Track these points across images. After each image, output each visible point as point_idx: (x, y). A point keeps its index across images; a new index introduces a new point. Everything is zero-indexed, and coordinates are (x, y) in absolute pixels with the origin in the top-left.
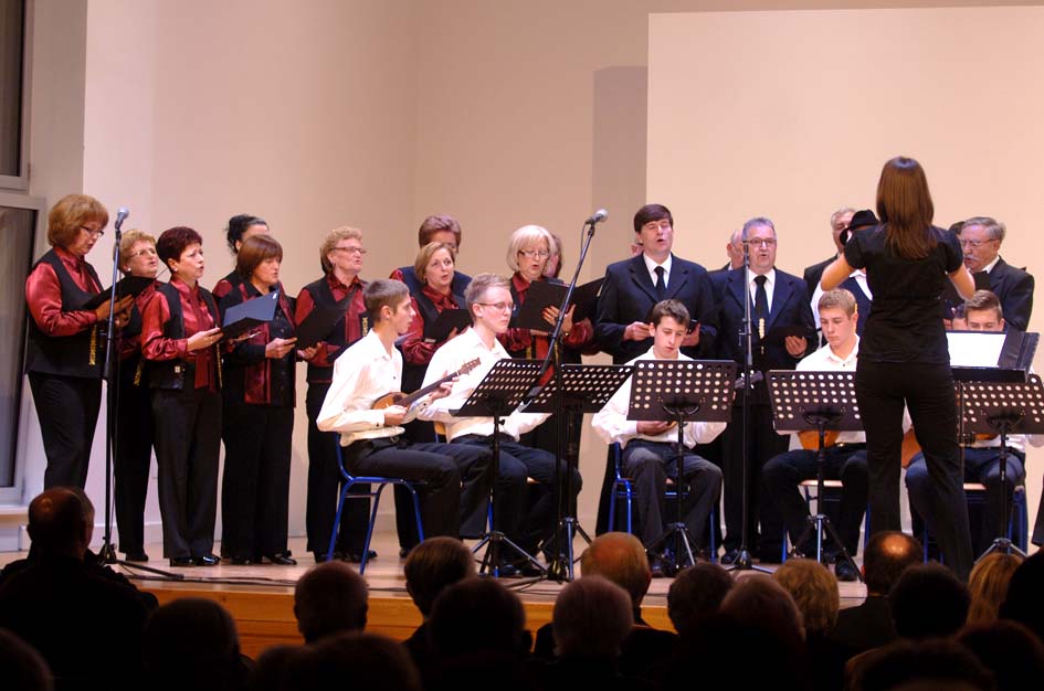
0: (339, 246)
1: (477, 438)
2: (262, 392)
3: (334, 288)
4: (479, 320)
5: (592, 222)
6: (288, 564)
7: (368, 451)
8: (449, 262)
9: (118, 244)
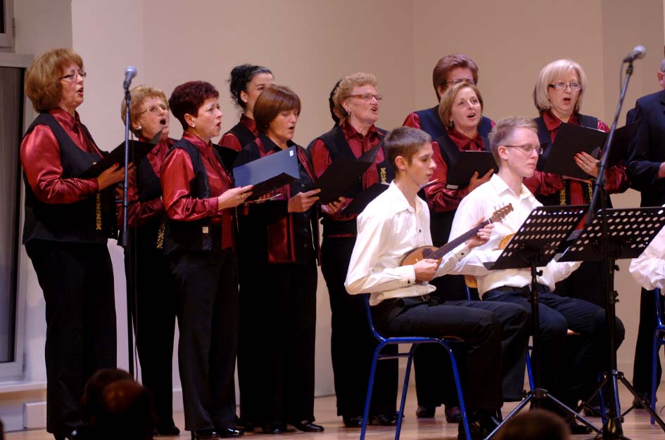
0: (354, 93)
1: (511, 290)
2: (286, 251)
3: (350, 138)
4: (504, 164)
5: (630, 60)
6: (315, 431)
7: (398, 310)
8: (475, 101)
9: (128, 105)
